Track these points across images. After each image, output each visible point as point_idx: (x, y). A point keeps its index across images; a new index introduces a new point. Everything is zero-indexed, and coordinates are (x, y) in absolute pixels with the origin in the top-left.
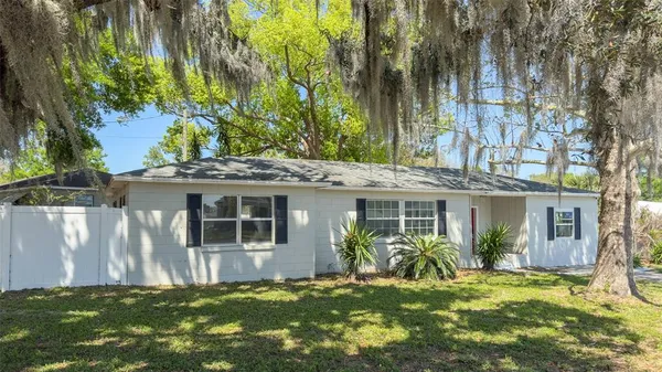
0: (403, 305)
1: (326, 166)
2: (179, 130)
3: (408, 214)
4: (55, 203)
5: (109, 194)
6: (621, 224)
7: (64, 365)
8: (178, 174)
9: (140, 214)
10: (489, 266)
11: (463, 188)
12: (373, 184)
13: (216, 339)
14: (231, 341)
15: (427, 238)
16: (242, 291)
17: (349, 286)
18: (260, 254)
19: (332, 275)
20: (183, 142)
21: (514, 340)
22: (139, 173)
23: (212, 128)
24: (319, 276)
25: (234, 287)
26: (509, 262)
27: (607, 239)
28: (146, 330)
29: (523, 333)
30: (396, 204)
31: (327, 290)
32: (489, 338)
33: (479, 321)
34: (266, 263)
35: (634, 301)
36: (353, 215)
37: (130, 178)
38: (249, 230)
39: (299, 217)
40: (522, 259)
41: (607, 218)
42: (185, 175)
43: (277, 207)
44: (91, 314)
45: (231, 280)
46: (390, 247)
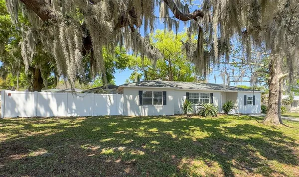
0: (205, 125)
1: (176, 83)
2: (134, 74)
3: (202, 97)
4: (104, 93)
5: (117, 91)
6: (277, 101)
7: (110, 139)
8: (137, 85)
9: (127, 96)
10: (226, 113)
11: (219, 89)
12: (191, 88)
13: (151, 133)
14: (156, 134)
15: (208, 104)
16: (155, 119)
17: (185, 118)
18: (159, 108)
19: (179, 115)
20: (135, 77)
21: (248, 138)
22: (126, 85)
23: (143, 73)
24: (175, 115)
25: (152, 117)
26: (233, 112)
27: (271, 105)
28: (131, 129)
29: (249, 136)
30: (198, 94)
31: (179, 119)
32: (238, 137)
33: (232, 130)
34: (160, 111)
35: (282, 126)
36: (185, 97)
37: (124, 86)
38: (156, 101)
39: (170, 98)
40: (236, 111)
41: (272, 99)
42: (138, 85)
43: (163, 94)
44: (116, 124)
45: (151, 115)
46: (196, 107)
